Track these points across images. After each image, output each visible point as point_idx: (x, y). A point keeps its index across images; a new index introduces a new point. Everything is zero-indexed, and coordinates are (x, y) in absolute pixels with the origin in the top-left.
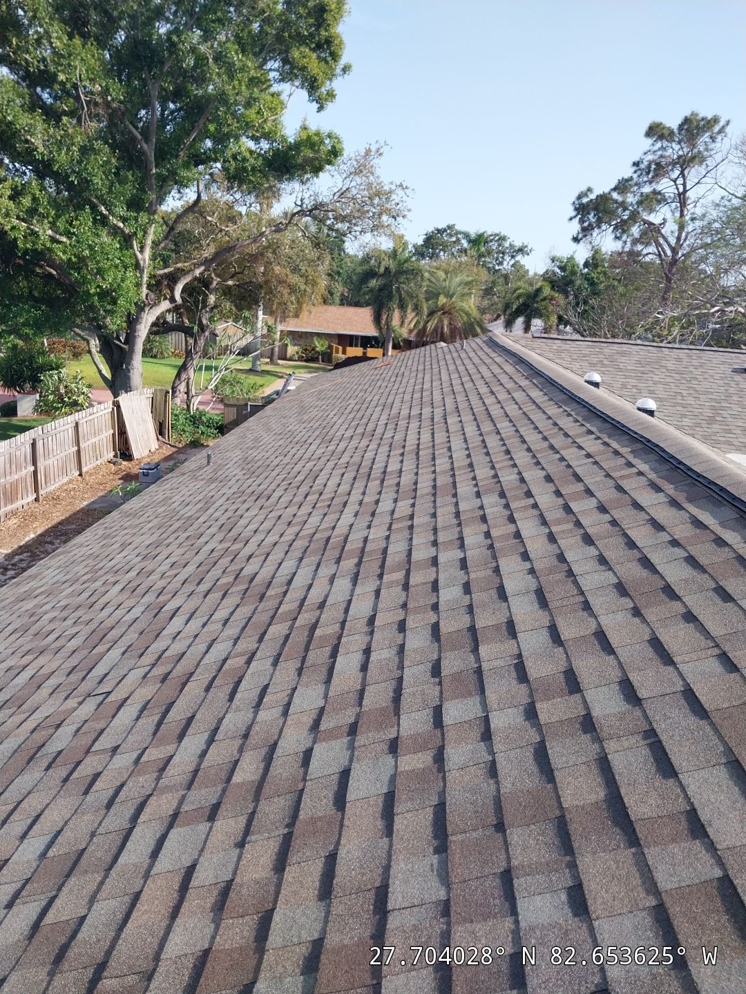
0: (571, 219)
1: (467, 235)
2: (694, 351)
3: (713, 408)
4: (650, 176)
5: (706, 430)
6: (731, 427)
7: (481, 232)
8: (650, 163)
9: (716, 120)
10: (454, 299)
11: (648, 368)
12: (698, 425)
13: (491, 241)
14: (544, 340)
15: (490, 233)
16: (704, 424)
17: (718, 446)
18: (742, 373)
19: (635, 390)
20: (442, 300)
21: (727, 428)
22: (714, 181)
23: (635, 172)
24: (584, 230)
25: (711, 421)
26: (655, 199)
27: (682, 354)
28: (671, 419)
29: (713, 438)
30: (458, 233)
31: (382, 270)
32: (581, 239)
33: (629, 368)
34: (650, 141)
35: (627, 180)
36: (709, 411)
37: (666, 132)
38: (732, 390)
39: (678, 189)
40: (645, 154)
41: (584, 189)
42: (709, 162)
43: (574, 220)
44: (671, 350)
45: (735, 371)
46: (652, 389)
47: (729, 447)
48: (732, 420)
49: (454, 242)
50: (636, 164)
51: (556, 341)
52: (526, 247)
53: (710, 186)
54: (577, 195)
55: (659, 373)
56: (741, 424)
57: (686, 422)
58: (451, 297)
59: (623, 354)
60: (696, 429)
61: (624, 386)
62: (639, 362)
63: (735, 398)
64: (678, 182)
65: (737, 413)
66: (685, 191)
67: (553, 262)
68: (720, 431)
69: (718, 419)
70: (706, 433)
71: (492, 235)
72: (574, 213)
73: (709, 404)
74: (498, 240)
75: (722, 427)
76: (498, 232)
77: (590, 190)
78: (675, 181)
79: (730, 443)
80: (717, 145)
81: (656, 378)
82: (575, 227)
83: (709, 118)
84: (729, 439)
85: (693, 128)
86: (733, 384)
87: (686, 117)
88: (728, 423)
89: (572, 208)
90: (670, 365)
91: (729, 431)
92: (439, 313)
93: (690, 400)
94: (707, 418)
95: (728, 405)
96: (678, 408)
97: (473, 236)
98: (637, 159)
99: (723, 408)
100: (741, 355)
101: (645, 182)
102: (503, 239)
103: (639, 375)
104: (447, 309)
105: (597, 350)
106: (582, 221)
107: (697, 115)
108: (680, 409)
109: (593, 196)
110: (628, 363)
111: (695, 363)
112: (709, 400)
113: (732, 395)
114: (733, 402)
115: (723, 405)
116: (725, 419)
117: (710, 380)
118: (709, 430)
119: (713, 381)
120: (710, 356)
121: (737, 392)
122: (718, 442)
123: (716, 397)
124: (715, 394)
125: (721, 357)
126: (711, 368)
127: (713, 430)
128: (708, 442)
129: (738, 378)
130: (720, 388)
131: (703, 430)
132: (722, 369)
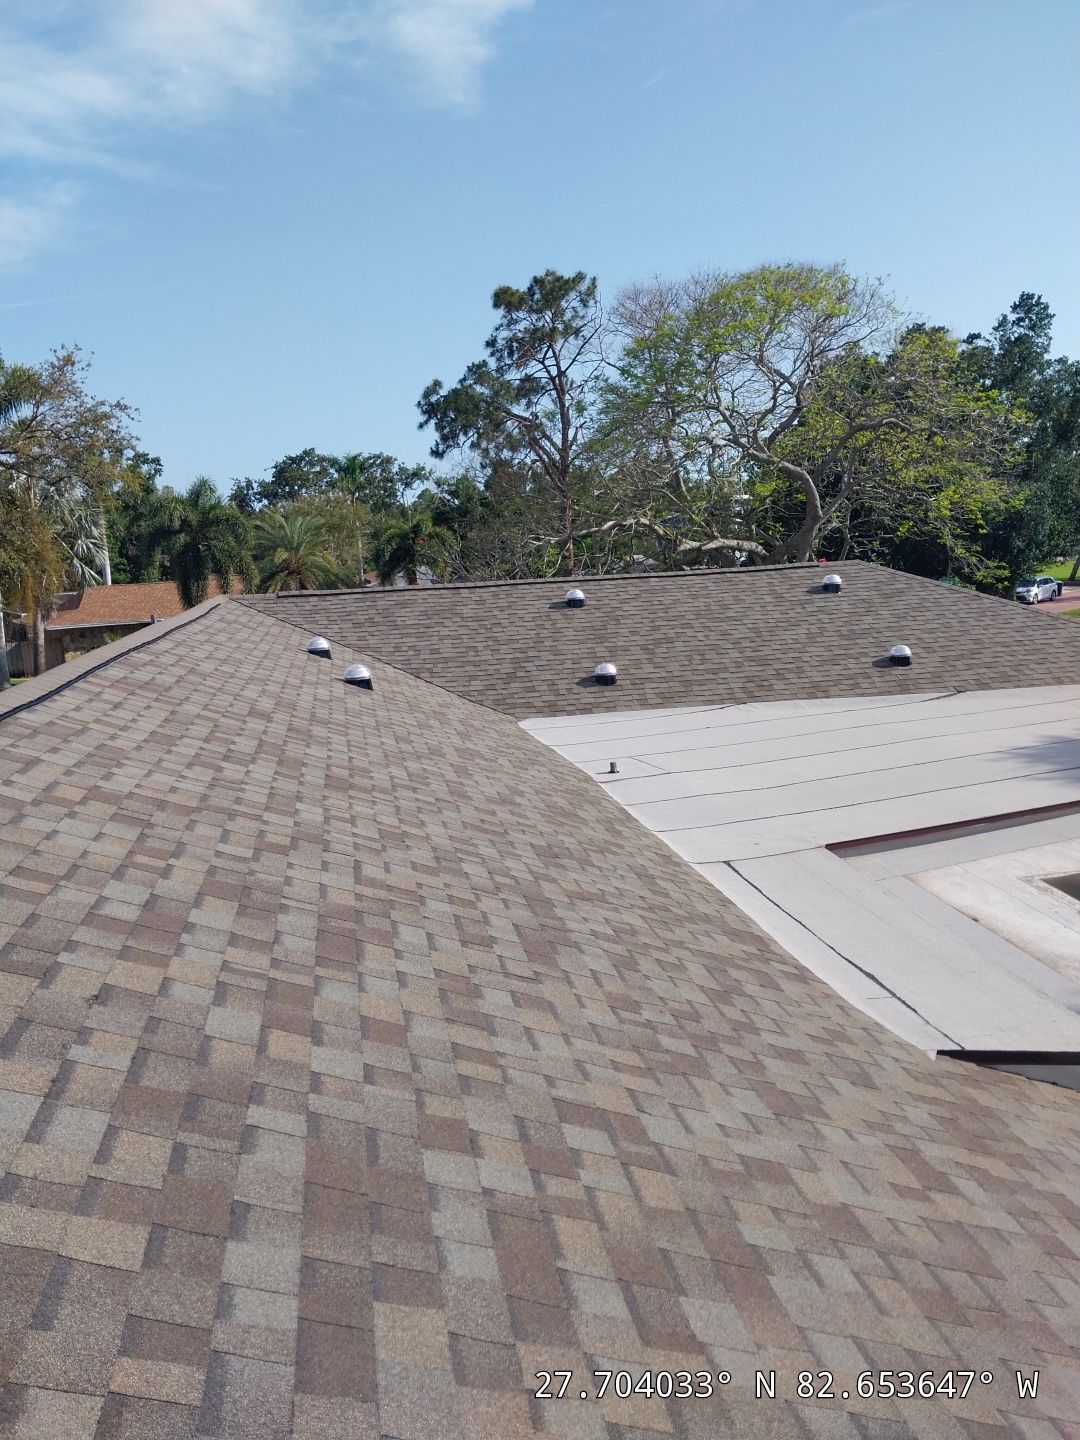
0: (421, 426)
1: (334, 462)
2: (503, 588)
3: (516, 661)
4: (516, 356)
5: (500, 692)
6: (535, 683)
7: (353, 453)
8: (510, 341)
9: (580, 277)
10: (301, 553)
11: (436, 619)
12: (492, 688)
13: (371, 466)
14: (294, 600)
15: (366, 455)
16: (500, 685)
17: (512, 711)
18: (562, 607)
19: (411, 653)
20: (281, 555)
21: (530, 684)
22: (599, 357)
23: (492, 354)
24: (444, 438)
25: (511, 677)
26: (529, 388)
27: (485, 594)
28: (454, 684)
29: (508, 701)
30: (322, 459)
31: (177, 524)
32: (444, 452)
33: (408, 623)
34: (501, 312)
35: (479, 367)
36: (510, 666)
37: (515, 300)
38: (545, 633)
39: (548, 372)
40: (497, 329)
41: (429, 383)
42: (586, 332)
43: (425, 427)
44: (473, 590)
45: (555, 606)
46: (437, 647)
47: (528, 710)
48: (538, 673)
49: (319, 473)
50: (491, 343)
51: (311, 599)
52: (423, 468)
53: (596, 364)
54: (422, 392)
55: (451, 624)
56: (549, 677)
57: (476, 685)
58: (297, 549)
59: (402, 605)
60: (489, 692)
61: (397, 648)
62: (424, 613)
63: (547, 643)
64: (547, 363)
65: (546, 663)
66: (561, 374)
67: (439, 486)
68: (520, 690)
69: (519, 674)
70: (500, 697)
71: (370, 458)
72: (422, 419)
73: (511, 656)
74: (380, 464)
75: (524, 685)
76: (378, 453)
77: (437, 384)
78: (542, 363)
79: (529, 705)
80: (591, 311)
81: (445, 632)
82: (431, 435)
83: (566, 277)
84: (530, 700)
85: (550, 291)
86: (548, 625)
87: (535, 277)
88: (533, 679)
89: (418, 411)
90: (467, 611)
91: (532, 689)
92: (282, 574)
93: (486, 656)
94: (504, 676)
95: (536, 654)
96: (467, 668)
97: (343, 461)
98: (487, 337)
99: (528, 660)
101: (510, 366)
102: (389, 461)
103: (421, 630)
104: (293, 566)
105: (368, 604)
106: (439, 427)
107: (553, 274)
108: (472, 668)
109: (443, 392)
110: (408, 617)
111: (503, 603)
112: (512, 651)
113: (544, 640)
114: (544, 649)
115: (530, 654)
116: (529, 674)
117: (517, 624)
118: (504, 692)
119: (522, 624)
120: (524, 591)
121: (551, 635)
122: (514, 706)
123: (522, 646)
124: (521, 642)
125: (538, 591)
126: (522, 607)
127: (510, 691)
128: (500, 708)
129: (556, 615)
130: (530, 632)
131: (496, 692)
132: (537, 606)
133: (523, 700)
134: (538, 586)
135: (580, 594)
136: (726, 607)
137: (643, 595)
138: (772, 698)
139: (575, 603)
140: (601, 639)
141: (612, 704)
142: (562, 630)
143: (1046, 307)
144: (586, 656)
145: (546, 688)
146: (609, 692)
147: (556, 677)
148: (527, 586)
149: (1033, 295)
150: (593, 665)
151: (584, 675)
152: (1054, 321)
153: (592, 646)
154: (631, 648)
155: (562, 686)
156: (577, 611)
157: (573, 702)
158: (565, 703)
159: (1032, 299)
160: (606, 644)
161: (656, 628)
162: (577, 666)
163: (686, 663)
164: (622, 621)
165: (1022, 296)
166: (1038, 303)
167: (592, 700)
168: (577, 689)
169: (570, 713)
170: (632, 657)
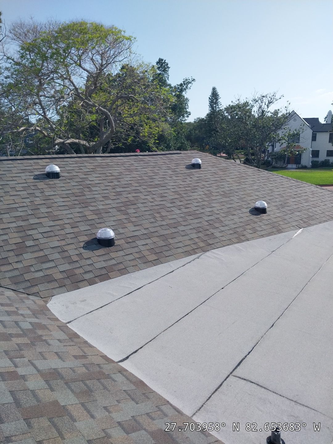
3: (20, 229)
5: (14, 266)
6: (47, 252)
17: (35, 290)
18: (44, 178)
21: (41, 254)
25: (20, 249)
29: (27, 277)
36: (16, 235)
38: (38, 201)
47: (51, 286)
48: (46, 240)
56: (57, 244)
63: (43, 210)
65: (48, 229)
70: (16, 273)
73: (14, 225)
79: (49, 279)
84: (49, 272)
88: (42, 247)
91: (46, 259)
94: (14, 247)
95: (37, 221)
99: (32, 227)
100: (39, 161)
112: (14, 220)
113: (39, 207)
114: (42, 215)
115: (32, 221)
116: (37, 242)
117: (12, 193)
118: (19, 266)
119: (15, 193)
120: (9, 166)
121: (43, 202)
122: (34, 283)
123: (21, 214)
124: (20, 209)
125: (20, 165)
126: (11, 179)
127: (26, 263)
128: (20, 287)
129: (41, 185)
130: (24, 200)
131: (9, 268)
132: (24, 178)
133: (41, 274)
134: (19, 161)
135: (57, 169)
136: (151, 178)
137: (98, 169)
138: (219, 244)
139: (55, 175)
140: (85, 204)
141: (121, 266)
142: (51, 197)
143: (167, 64)
144: (79, 219)
145: (57, 256)
146: (114, 254)
147: (63, 243)
148: (10, 162)
149: (163, 60)
150: (88, 228)
151: (86, 239)
152: (170, 69)
153: (80, 210)
154: (110, 210)
155: (72, 252)
156: (56, 181)
157: (89, 268)
158: (81, 271)
159: (162, 61)
160: (91, 208)
161: (119, 194)
162: (76, 230)
163: (153, 220)
164: (94, 189)
165: (159, 59)
166: (165, 63)
167: (104, 264)
168: (87, 253)
169: (91, 282)
170: (115, 218)
